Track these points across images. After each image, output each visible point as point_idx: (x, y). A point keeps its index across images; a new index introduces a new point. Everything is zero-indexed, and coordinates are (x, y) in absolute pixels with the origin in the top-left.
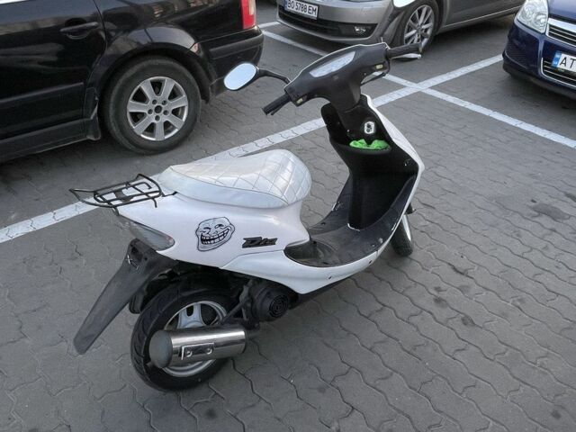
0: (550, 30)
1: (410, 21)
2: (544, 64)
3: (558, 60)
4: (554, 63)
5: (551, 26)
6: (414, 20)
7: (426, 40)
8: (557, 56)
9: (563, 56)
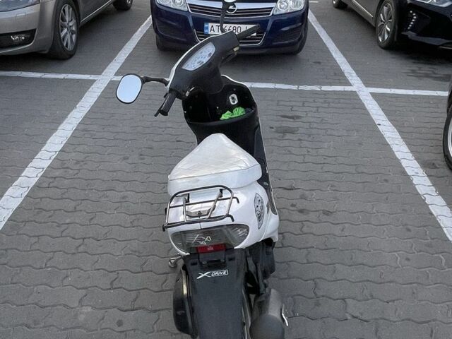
0: (190, 7)
1: (60, 21)
2: (197, 34)
3: (207, 28)
4: (206, 31)
5: (189, 4)
6: (63, 19)
7: (74, 36)
8: (206, 26)
9: (210, 25)
